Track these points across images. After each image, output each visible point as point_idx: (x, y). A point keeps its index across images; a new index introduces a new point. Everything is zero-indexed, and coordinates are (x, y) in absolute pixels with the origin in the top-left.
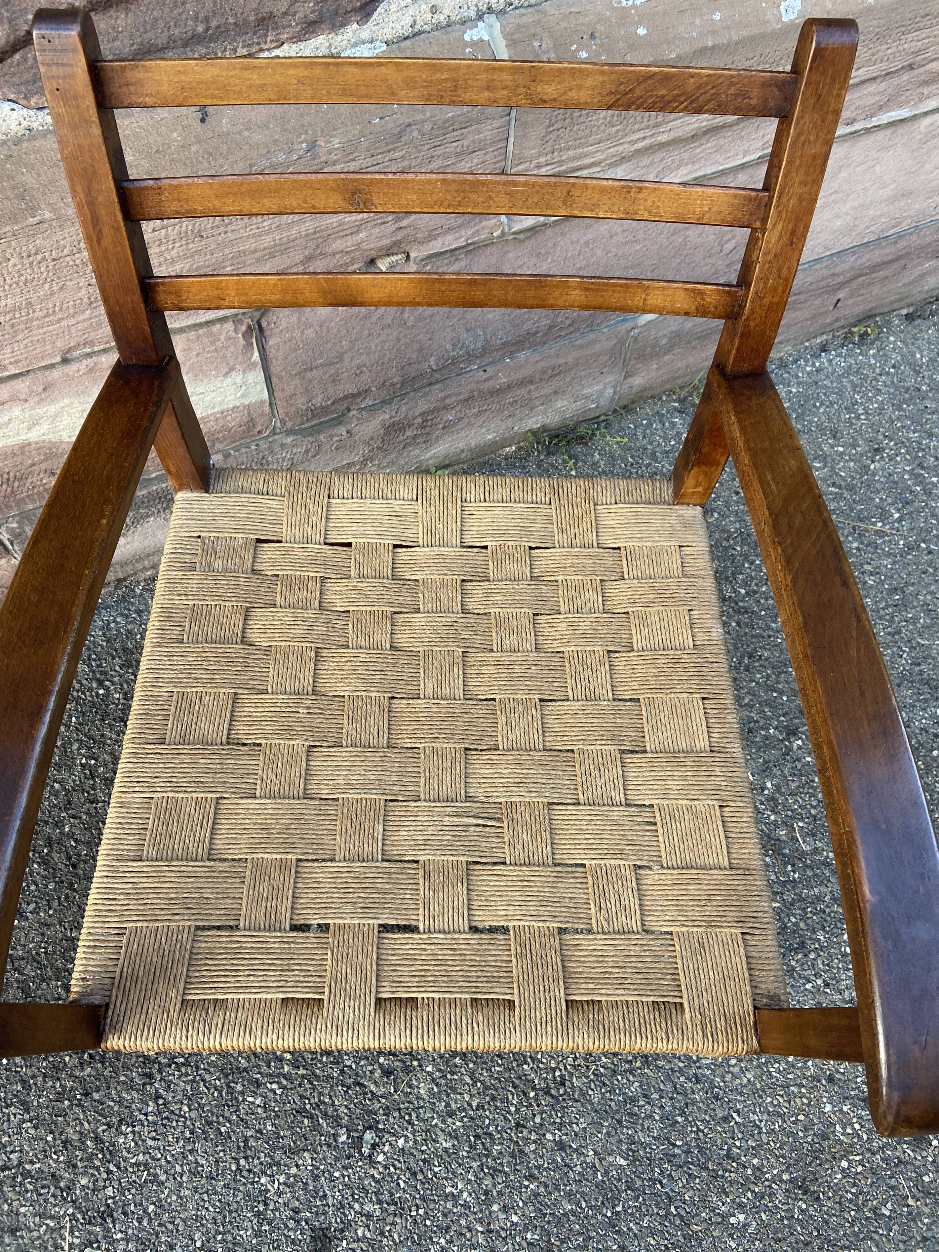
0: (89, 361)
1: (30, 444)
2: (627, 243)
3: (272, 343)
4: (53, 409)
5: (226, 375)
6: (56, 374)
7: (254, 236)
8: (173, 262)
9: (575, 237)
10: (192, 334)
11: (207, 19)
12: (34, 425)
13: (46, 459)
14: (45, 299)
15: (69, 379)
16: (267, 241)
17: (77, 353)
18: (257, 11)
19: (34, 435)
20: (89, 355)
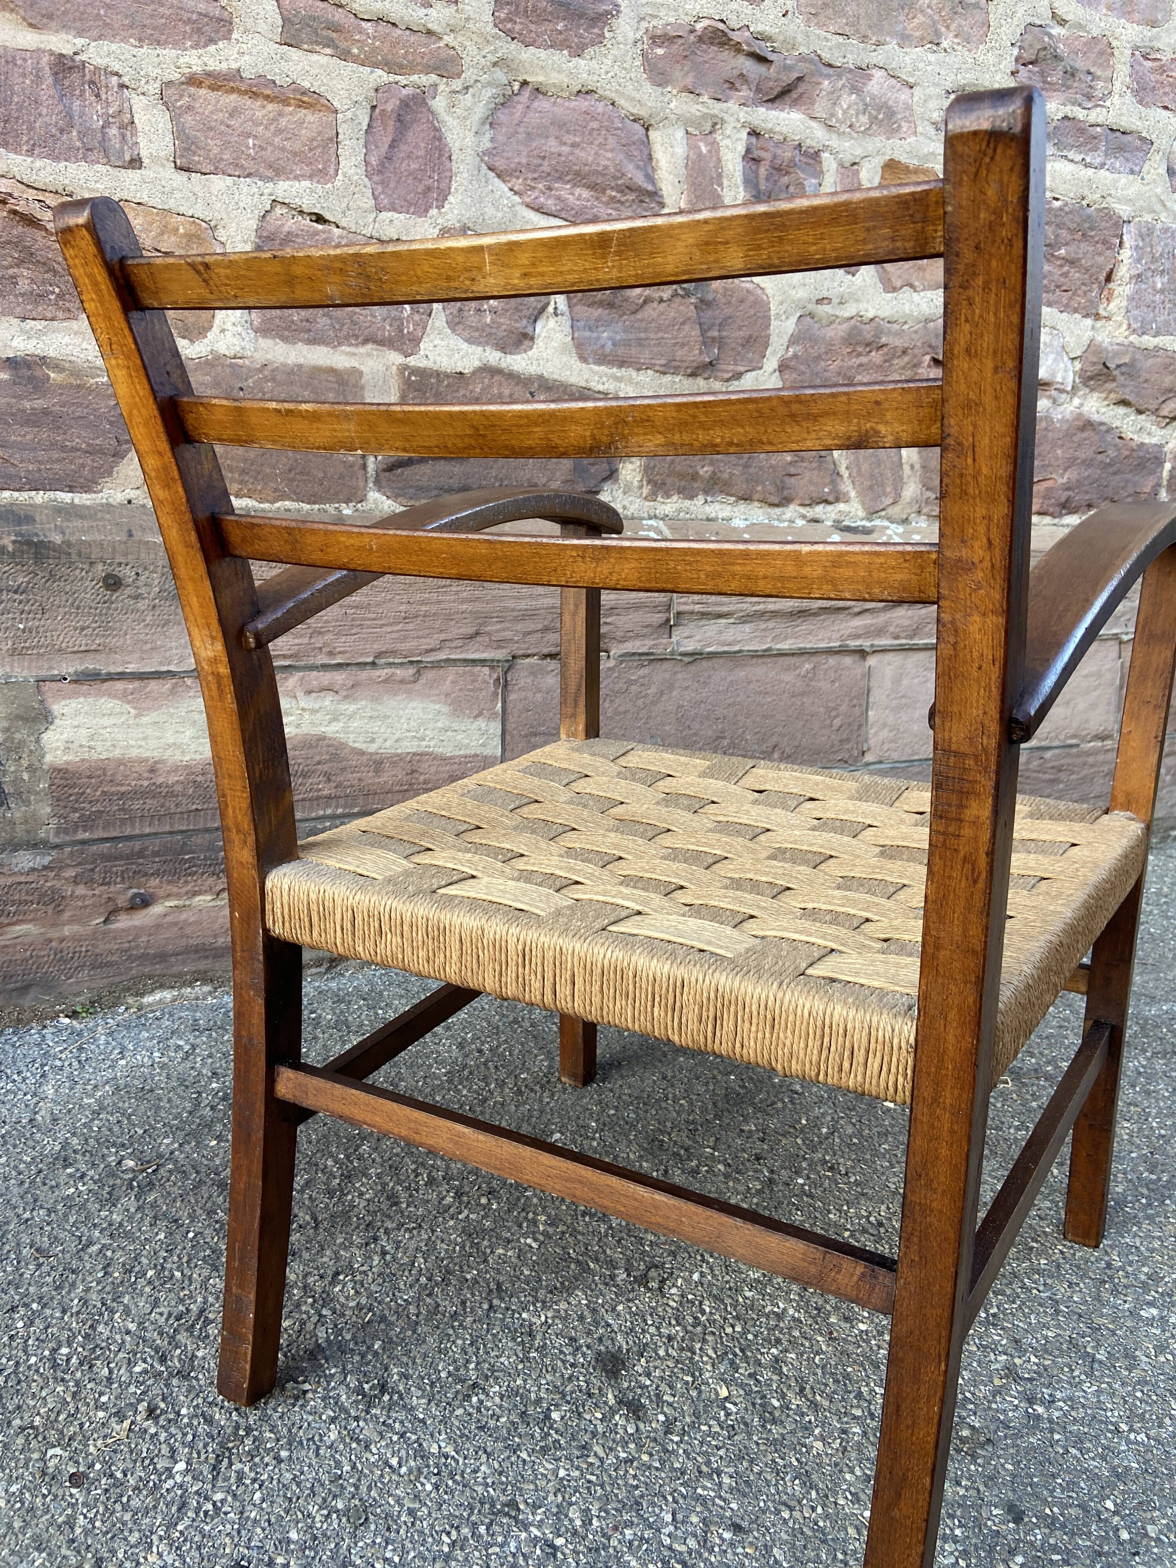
0: (388, 671)
1: (324, 738)
2: (761, 693)
3: (512, 697)
4: (352, 708)
5: (476, 717)
6: (364, 675)
7: (515, 598)
8: (462, 602)
9: (723, 674)
10: (461, 670)
11: (501, 480)
12: (335, 719)
13: (330, 760)
14: (378, 605)
15: (372, 681)
16: (523, 605)
17: (383, 661)
18: (529, 480)
19: (331, 730)
20: (390, 665)
